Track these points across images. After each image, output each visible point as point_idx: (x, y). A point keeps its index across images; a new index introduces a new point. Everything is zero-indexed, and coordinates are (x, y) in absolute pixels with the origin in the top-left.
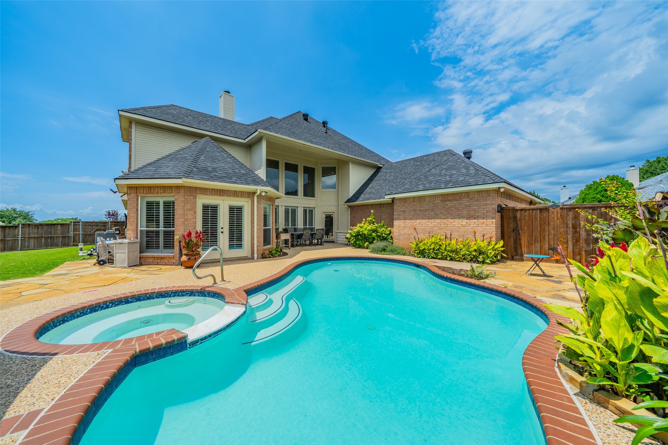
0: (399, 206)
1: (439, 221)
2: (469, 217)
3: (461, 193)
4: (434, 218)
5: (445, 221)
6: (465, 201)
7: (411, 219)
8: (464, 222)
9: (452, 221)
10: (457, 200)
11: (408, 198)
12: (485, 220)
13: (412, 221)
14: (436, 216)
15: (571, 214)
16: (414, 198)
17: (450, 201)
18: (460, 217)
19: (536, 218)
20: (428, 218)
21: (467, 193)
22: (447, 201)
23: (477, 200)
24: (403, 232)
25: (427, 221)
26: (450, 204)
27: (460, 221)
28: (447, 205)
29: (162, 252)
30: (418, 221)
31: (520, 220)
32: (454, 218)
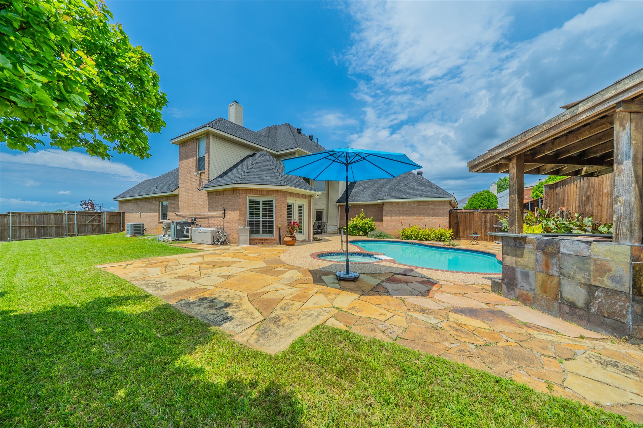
0: (387, 207)
1: (415, 217)
2: (434, 216)
3: (429, 201)
4: (412, 216)
5: (419, 217)
6: (431, 206)
7: (396, 216)
8: (431, 218)
9: (424, 217)
10: (426, 206)
11: (394, 202)
12: (442, 218)
13: (397, 217)
14: (413, 215)
15: (483, 215)
16: (398, 203)
17: (422, 206)
18: (429, 215)
19: (467, 217)
20: (408, 216)
21: (433, 202)
22: (420, 206)
23: (439, 206)
24: (390, 225)
25: (407, 217)
26: (422, 207)
27: (428, 218)
28: (420, 208)
29: (261, 236)
30: (401, 217)
31: (459, 218)
32: (425, 216)
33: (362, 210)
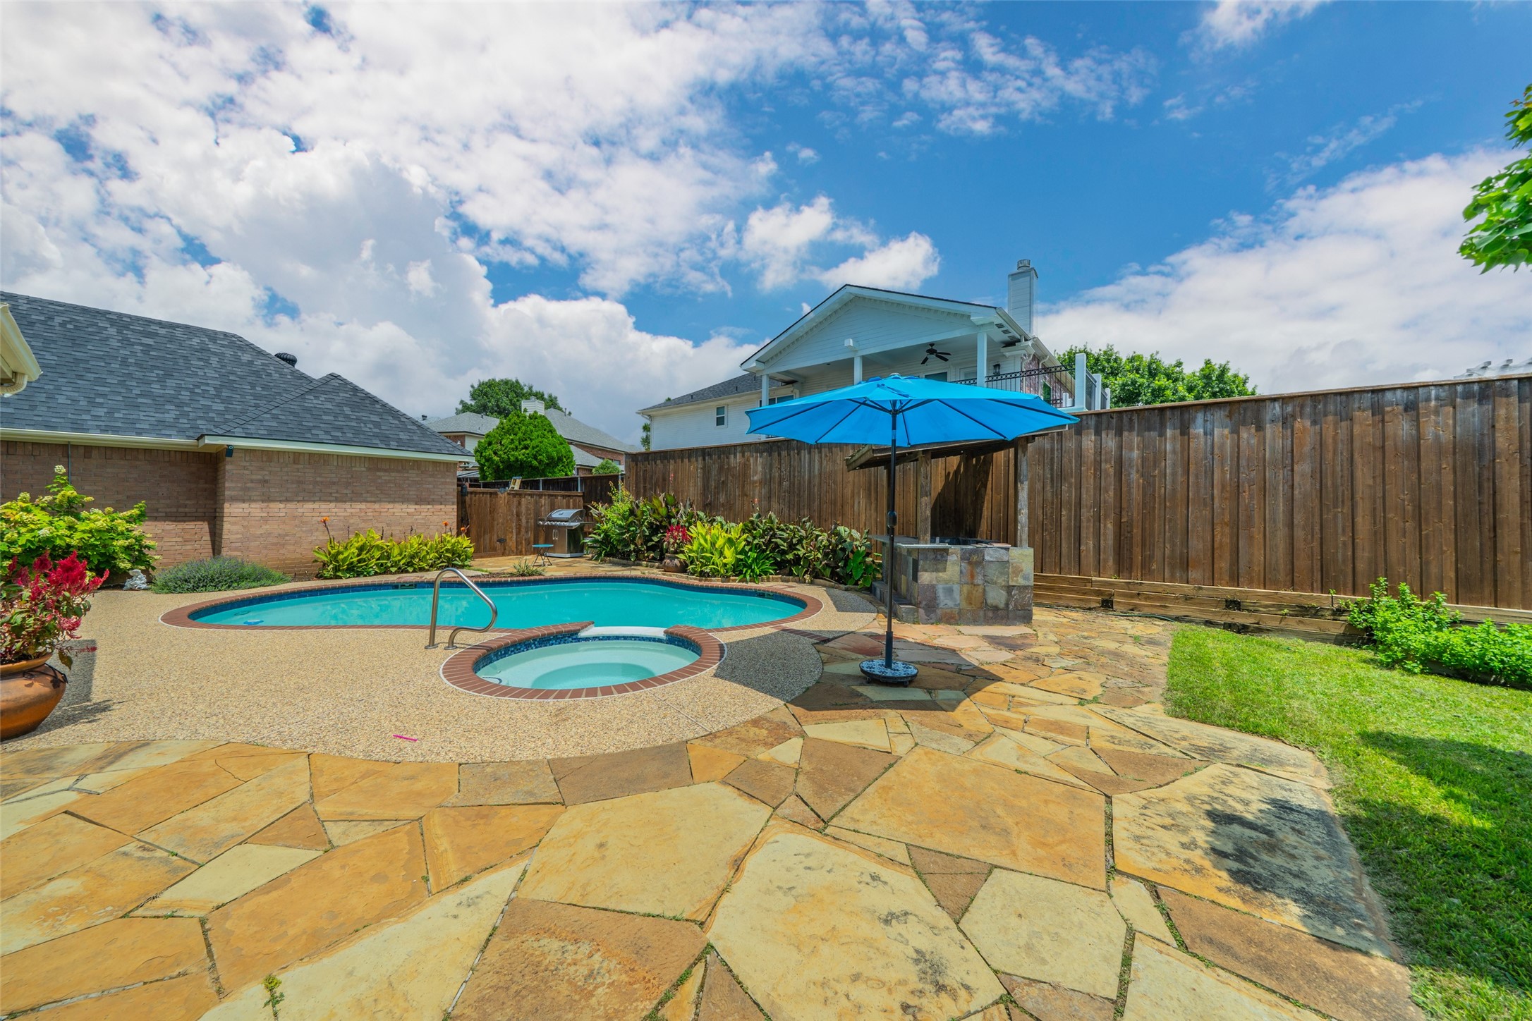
0: (245, 468)
1: (363, 506)
2: (420, 501)
3: (407, 460)
4: (351, 500)
5: (377, 506)
6: (413, 475)
7: (287, 500)
8: (412, 508)
9: (390, 506)
10: (398, 471)
11: (280, 453)
12: (442, 507)
13: (291, 505)
14: (356, 497)
15: (515, 499)
16: (297, 455)
17: (385, 471)
18: (405, 500)
19: (486, 504)
20: (337, 500)
21: (417, 463)
22: (379, 470)
23: (432, 476)
24: (259, 532)
25: (333, 505)
26: (385, 476)
27: (404, 506)
28: (380, 477)
30: (310, 505)
31: (470, 506)
32: (394, 502)
33: (60, 469)
